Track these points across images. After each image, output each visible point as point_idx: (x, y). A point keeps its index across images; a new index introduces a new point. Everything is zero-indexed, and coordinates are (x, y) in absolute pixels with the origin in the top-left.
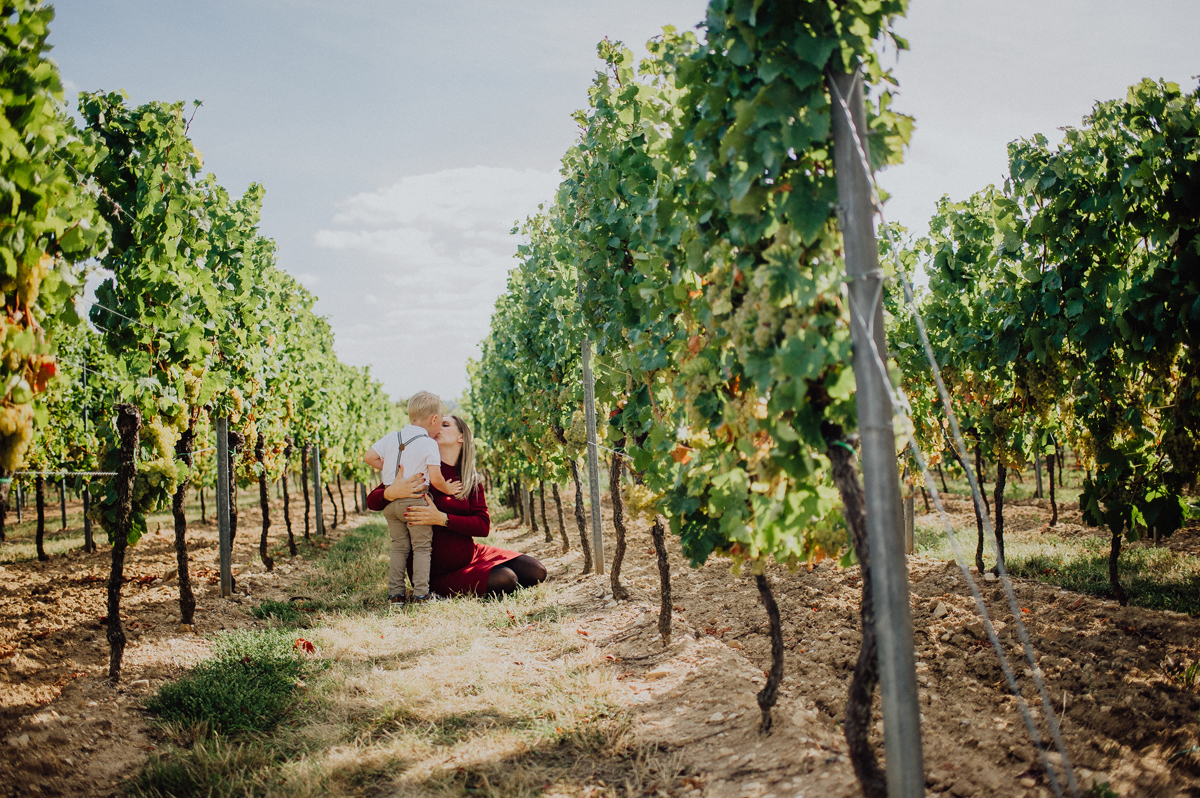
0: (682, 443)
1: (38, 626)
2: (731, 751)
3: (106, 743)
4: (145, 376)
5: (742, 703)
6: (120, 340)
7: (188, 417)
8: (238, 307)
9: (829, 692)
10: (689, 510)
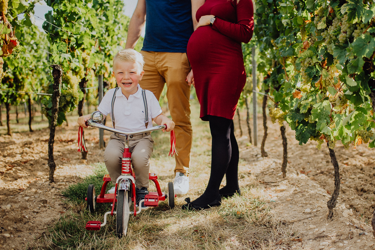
0: (298, 89)
1: (25, 158)
2: (315, 226)
3: (44, 209)
4: (64, 53)
5: (319, 205)
6: (54, 36)
7: (84, 72)
8: (107, 27)
9: (356, 201)
10: (300, 119)
